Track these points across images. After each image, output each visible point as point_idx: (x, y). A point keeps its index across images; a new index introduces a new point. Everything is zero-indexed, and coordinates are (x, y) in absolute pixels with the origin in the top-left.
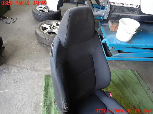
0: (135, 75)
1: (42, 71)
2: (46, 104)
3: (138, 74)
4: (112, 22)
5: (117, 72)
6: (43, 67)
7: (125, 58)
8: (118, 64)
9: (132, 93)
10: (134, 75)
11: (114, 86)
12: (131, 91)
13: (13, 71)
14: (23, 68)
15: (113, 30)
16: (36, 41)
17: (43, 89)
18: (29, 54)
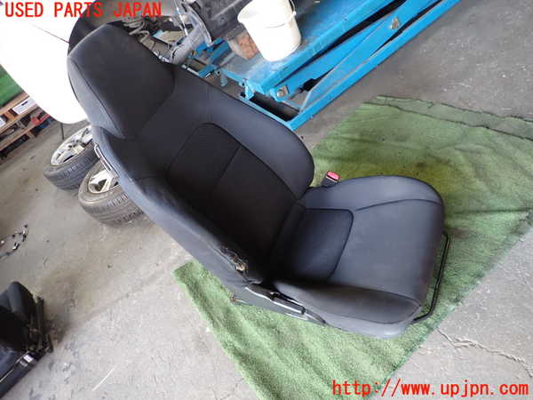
0: (379, 104)
1: (162, 272)
2: (217, 320)
3: (386, 96)
4: (233, 38)
5: (335, 132)
6: (160, 262)
7: (331, 90)
8: (326, 116)
9: (397, 144)
10: (379, 107)
11: (347, 164)
12: (393, 143)
13: (97, 326)
14: (117, 301)
15: (253, 54)
16: (105, 229)
17: (191, 299)
18: (109, 267)
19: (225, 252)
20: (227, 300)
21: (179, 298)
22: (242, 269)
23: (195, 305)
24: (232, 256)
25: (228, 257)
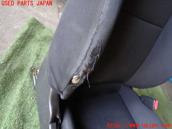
19: (93, 54)
20: (30, 65)
21: (16, 27)
22: (74, 81)
23: (14, 41)
24: (90, 66)
25: (86, 62)
